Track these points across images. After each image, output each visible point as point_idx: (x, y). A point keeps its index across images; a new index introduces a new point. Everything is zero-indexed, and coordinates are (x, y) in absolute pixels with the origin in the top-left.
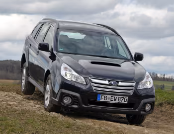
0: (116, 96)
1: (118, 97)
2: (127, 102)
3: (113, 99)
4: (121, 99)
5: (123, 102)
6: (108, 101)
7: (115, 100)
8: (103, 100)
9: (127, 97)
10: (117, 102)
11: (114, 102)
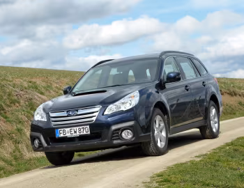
0: (75, 128)
1: (78, 128)
2: (89, 133)
3: (73, 132)
4: (82, 130)
5: (85, 133)
6: (68, 135)
7: (75, 132)
8: (62, 135)
9: (88, 127)
10: (78, 134)
11: (74, 135)
